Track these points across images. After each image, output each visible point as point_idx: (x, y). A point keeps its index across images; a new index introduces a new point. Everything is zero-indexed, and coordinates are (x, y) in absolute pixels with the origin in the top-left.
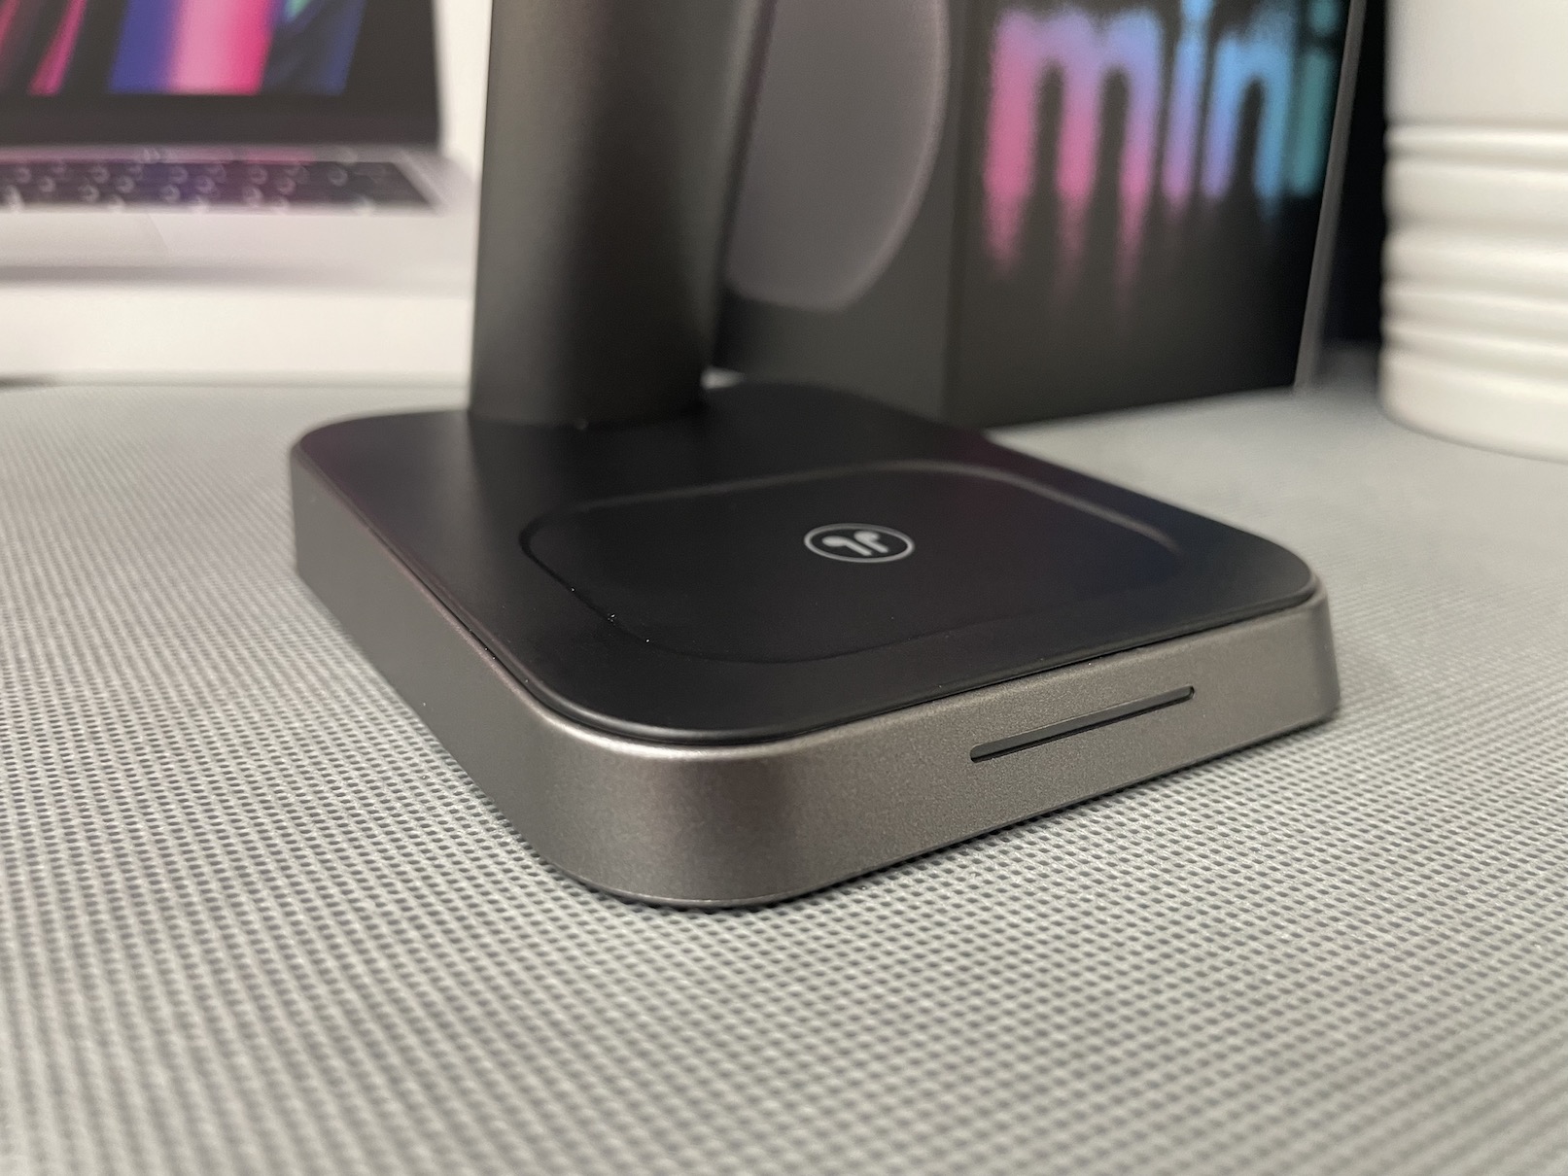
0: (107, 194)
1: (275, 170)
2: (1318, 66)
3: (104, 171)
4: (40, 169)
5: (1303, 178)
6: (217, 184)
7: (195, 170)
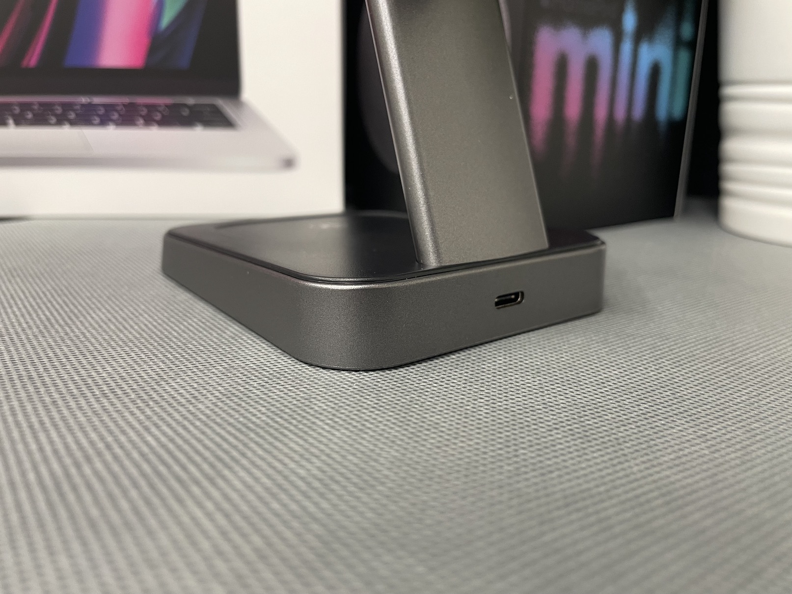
0: (61, 120)
1: (151, 108)
2: (684, 56)
3: (59, 108)
4: (25, 107)
5: (678, 112)
6: (120, 115)
7: (109, 108)
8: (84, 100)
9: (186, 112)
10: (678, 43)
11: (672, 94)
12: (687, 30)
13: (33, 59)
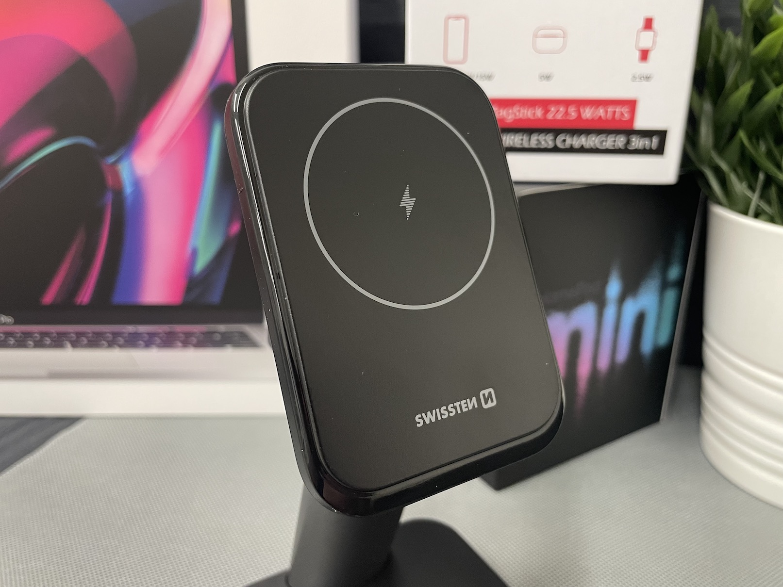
0: (111, 344)
1: (188, 335)
2: (671, 295)
4: (79, 335)
5: (663, 339)
6: (162, 341)
7: (152, 335)
8: (130, 328)
9: (218, 337)
10: (664, 286)
11: (657, 328)
12: (674, 273)
13: (85, 296)
